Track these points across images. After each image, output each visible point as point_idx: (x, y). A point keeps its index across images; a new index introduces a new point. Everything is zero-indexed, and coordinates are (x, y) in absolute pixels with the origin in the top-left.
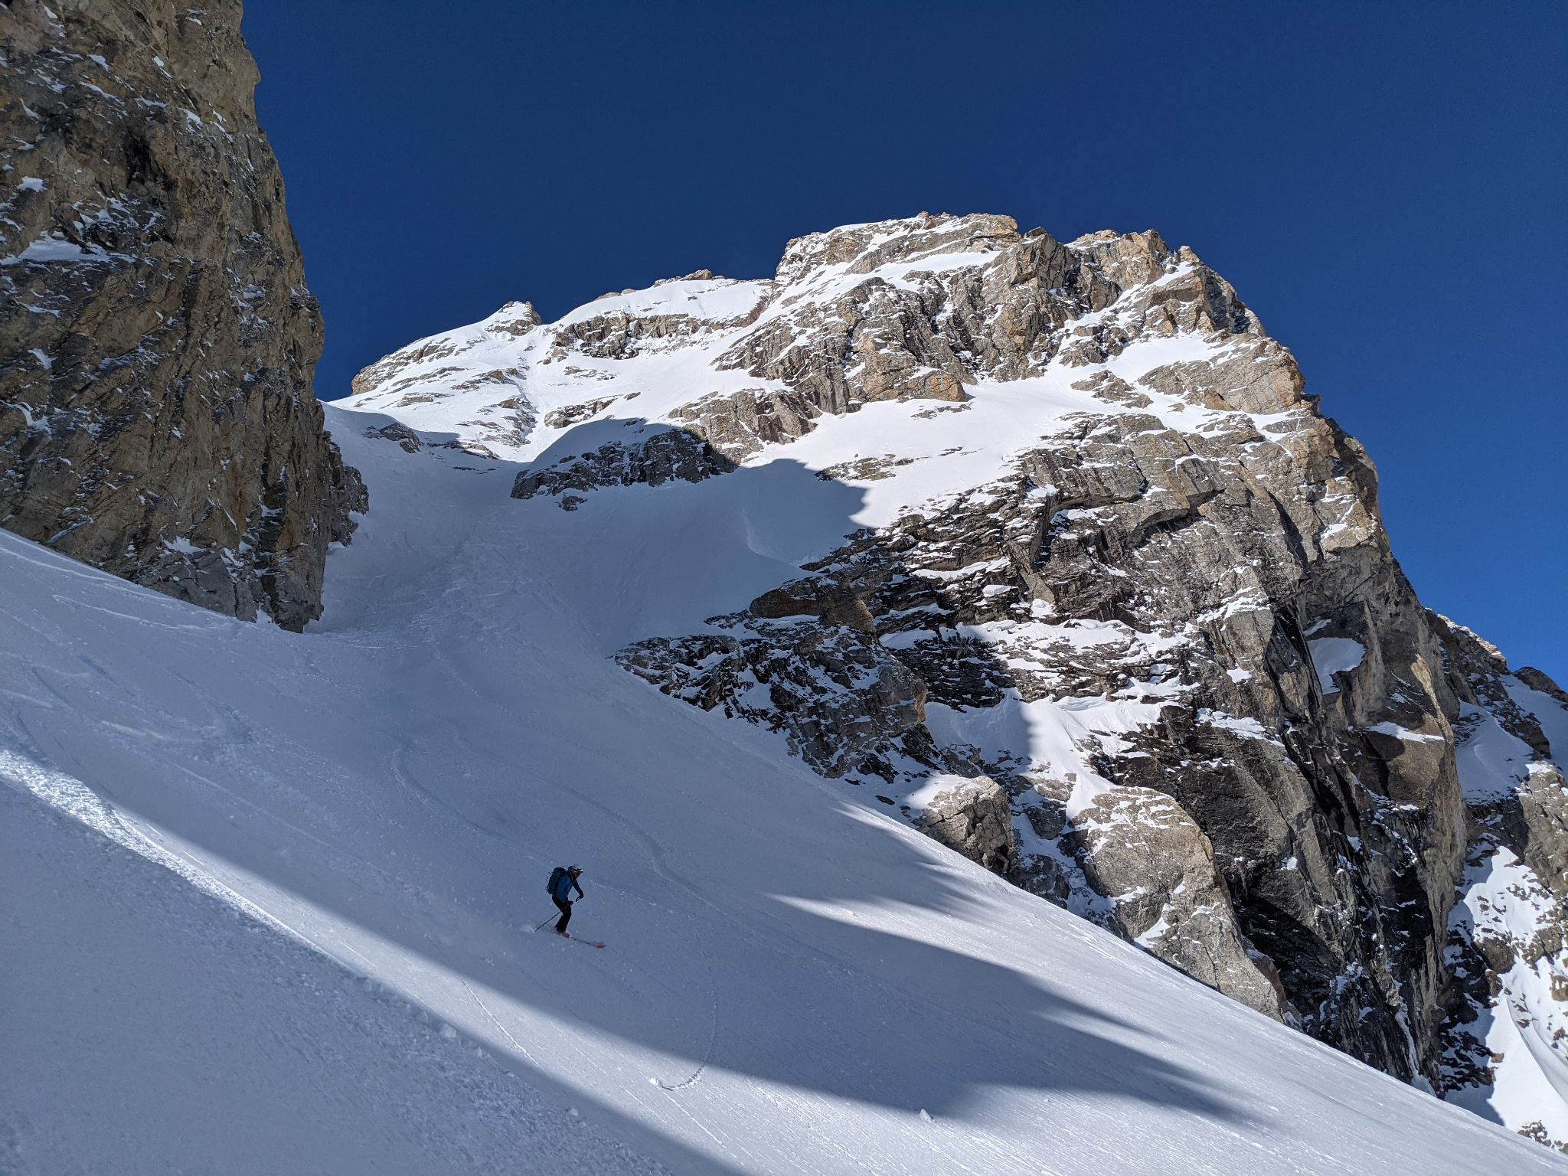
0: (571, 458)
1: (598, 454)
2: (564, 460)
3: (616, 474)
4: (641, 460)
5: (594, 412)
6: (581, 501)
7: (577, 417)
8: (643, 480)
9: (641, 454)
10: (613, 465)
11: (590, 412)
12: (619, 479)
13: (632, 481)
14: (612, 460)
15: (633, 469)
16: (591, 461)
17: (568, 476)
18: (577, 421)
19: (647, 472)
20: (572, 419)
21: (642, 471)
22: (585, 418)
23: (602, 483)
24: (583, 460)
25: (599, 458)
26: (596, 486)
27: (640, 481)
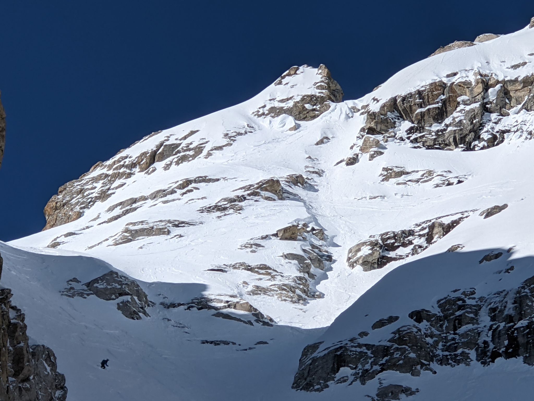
0: (392, 319)
1: (437, 311)
2: (380, 324)
3: (468, 345)
4: (510, 319)
5: (429, 240)
6: (407, 391)
7: (401, 251)
8: (514, 354)
9: (510, 309)
10: (463, 329)
11: (422, 241)
12: (473, 354)
13: (495, 355)
14: (460, 321)
15: (496, 334)
16: (424, 324)
17: (386, 351)
18: (401, 258)
19: (521, 340)
20: (392, 254)
21: (513, 340)
22: (414, 251)
23: (443, 361)
24: (412, 322)
25: (439, 319)
26: (434, 365)
27: (508, 355)
